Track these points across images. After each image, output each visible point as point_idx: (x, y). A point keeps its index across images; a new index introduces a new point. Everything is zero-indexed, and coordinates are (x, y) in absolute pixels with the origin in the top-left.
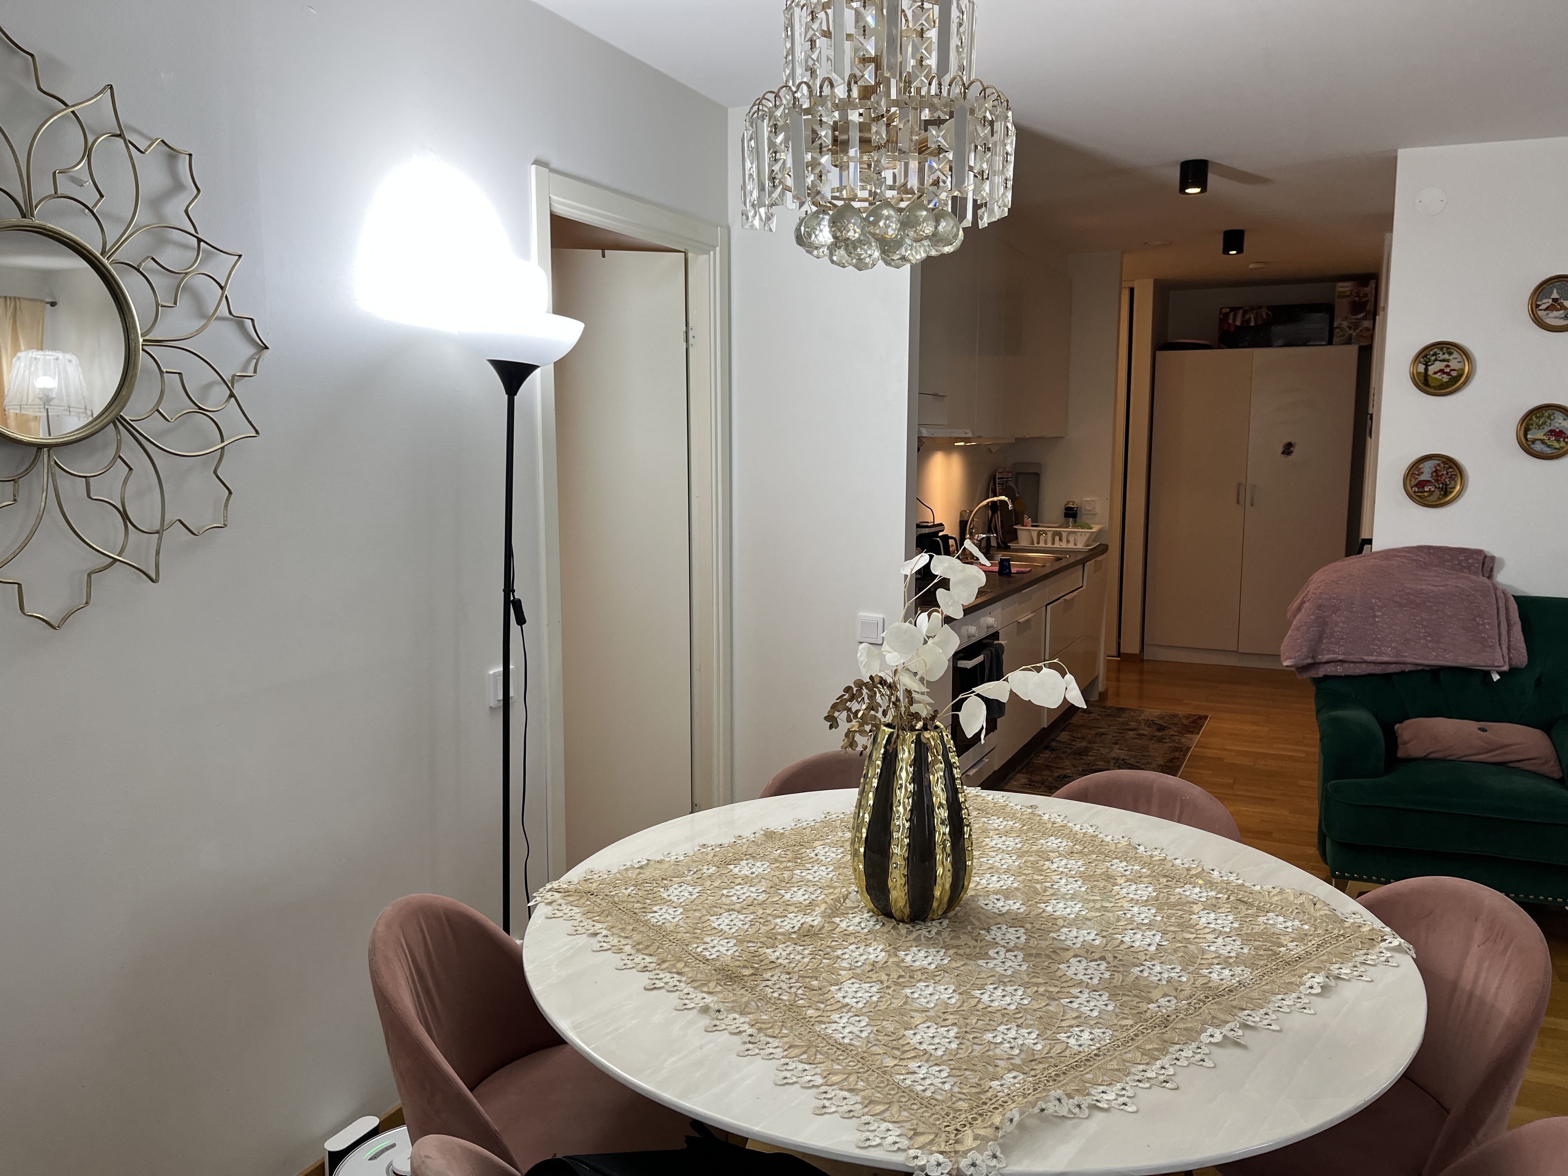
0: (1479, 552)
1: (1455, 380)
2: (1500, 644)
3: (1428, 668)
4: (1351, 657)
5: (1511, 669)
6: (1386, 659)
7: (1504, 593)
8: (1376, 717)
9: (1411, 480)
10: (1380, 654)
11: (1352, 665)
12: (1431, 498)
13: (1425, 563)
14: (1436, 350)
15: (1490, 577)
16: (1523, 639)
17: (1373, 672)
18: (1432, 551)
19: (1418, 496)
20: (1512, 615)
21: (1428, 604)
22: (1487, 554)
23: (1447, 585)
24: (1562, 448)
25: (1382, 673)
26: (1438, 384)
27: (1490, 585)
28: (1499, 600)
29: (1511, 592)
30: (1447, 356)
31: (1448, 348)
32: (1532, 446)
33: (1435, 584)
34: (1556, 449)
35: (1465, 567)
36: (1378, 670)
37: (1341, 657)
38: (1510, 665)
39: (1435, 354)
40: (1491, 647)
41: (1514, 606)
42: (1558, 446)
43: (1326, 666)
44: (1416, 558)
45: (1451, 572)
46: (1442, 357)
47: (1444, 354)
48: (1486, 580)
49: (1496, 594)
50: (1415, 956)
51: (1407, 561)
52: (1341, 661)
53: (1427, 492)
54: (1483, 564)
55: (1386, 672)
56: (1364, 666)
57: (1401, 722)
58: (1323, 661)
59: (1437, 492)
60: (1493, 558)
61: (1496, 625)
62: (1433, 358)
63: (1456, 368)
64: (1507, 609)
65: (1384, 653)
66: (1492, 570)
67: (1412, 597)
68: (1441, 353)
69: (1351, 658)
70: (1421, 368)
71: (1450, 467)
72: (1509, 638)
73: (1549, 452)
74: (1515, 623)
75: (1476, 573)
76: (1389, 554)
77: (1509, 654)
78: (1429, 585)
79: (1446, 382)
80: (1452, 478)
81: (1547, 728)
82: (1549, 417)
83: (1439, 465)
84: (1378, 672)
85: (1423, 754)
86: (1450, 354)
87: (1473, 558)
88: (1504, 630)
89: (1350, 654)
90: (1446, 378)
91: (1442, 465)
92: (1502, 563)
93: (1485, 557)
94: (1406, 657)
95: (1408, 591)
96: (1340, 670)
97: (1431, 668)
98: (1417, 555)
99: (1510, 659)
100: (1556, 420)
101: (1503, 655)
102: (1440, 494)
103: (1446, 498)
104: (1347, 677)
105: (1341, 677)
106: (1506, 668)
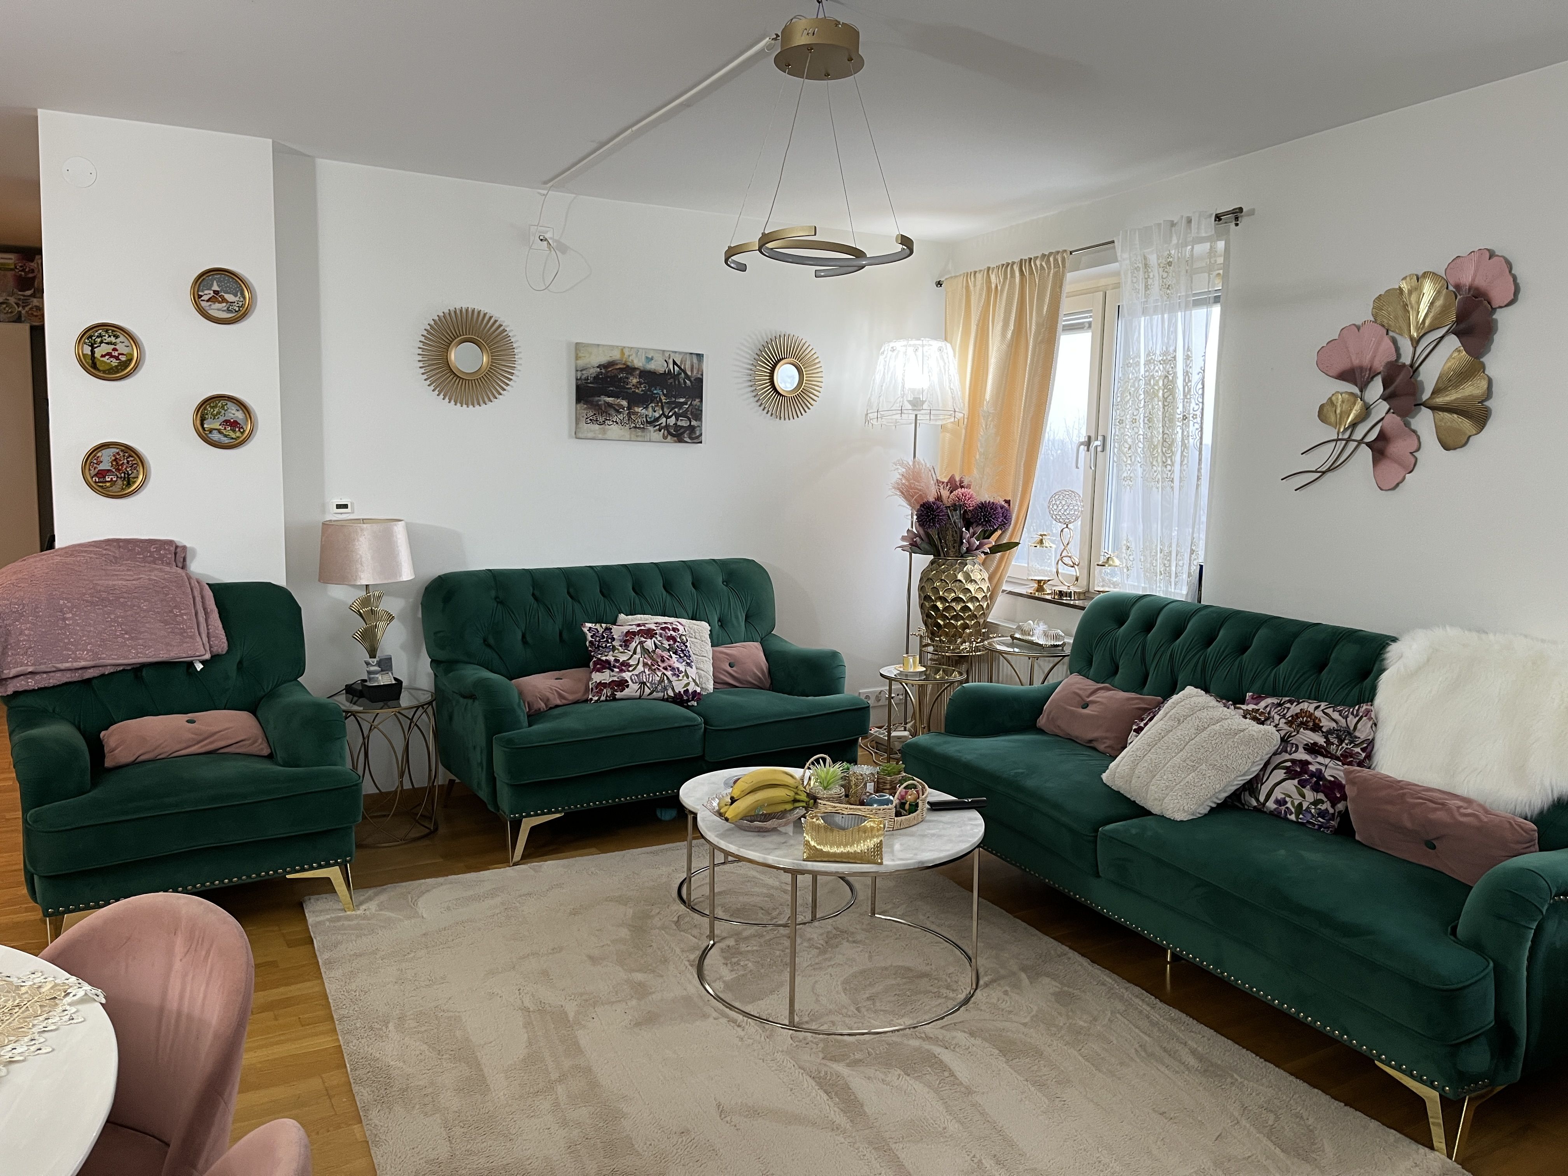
0: (170, 542)
1: (125, 365)
2: (200, 634)
3: (129, 668)
4: (42, 666)
5: (212, 657)
6: (83, 664)
7: (198, 582)
8: (79, 728)
9: (90, 470)
10: (76, 659)
11: (45, 676)
12: (114, 488)
13: (114, 557)
14: (100, 331)
15: (183, 567)
16: (221, 626)
17: (70, 680)
18: (121, 544)
19: (100, 486)
20: (207, 602)
21: (122, 600)
22: (178, 544)
23: (140, 578)
24: (238, 437)
25: (80, 679)
26: (107, 367)
27: (184, 574)
28: (195, 590)
29: (205, 581)
30: (113, 339)
31: (113, 331)
32: (210, 435)
33: (128, 578)
34: (233, 438)
35: (158, 559)
36: (76, 677)
37: (30, 669)
38: (211, 652)
39: (100, 336)
40: (191, 637)
41: (209, 594)
42: (234, 436)
43: (15, 680)
44: (104, 552)
45: (143, 565)
46: (108, 340)
47: (110, 336)
48: (179, 570)
49: (190, 584)
50: (104, 1001)
51: (94, 556)
52: (31, 673)
53: (108, 481)
54: (175, 554)
55: (84, 678)
56: (58, 674)
57: (106, 729)
58: (11, 676)
59: (120, 482)
60: (184, 548)
61: (194, 614)
62: (99, 340)
63: (125, 353)
64: (202, 597)
65: (79, 658)
66: (184, 559)
67: (104, 595)
68: (107, 336)
69: (43, 668)
70: (87, 350)
71: (130, 456)
72: (207, 626)
73: (227, 442)
74: (211, 610)
75: (168, 564)
76: (74, 550)
77: (209, 642)
78: (121, 579)
79: (116, 366)
80: (134, 467)
81: (253, 710)
82: (223, 407)
83: (118, 453)
84: (75, 679)
85: (132, 759)
86: (117, 337)
87: (165, 549)
88: (202, 619)
89: (41, 664)
90: (115, 363)
91: (121, 454)
92: (194, 551)
93: (177, 547)
94: (104, 659)
95: (99, 588)
96: (31, 684)
97: (132, 666)
98: (106, 550)
99: (211, 647)
100: (229, 410)
101: (203, 644)
102: (123, 484)
103: (129, 488)
104: (40, 689)
105: (34, 690)
106: (207, 656)
